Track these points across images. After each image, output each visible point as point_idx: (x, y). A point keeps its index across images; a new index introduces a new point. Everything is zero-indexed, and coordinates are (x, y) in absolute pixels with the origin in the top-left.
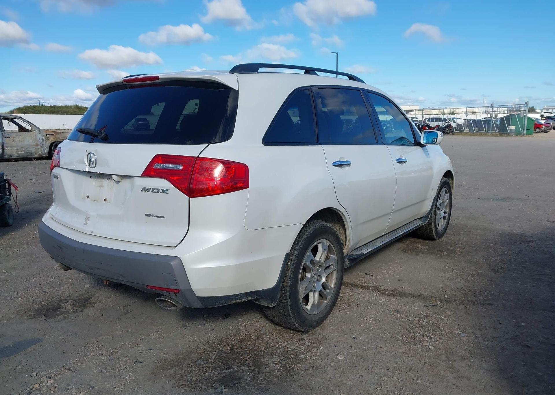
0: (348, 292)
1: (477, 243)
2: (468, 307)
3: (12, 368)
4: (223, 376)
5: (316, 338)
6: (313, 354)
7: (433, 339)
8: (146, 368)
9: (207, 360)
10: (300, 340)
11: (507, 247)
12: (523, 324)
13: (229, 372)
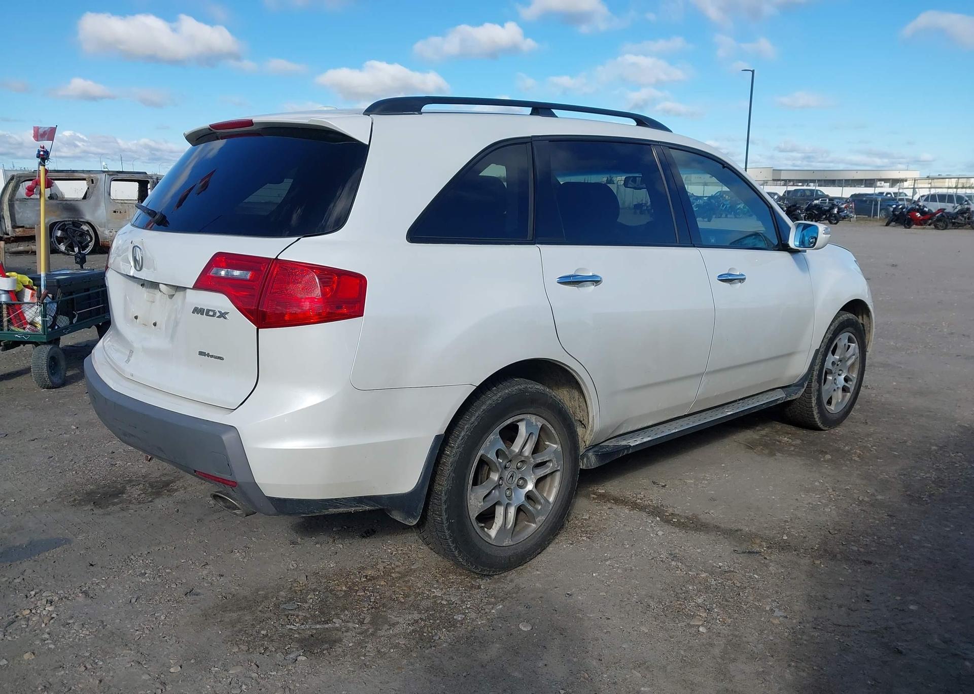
0: (603, 512)
1: (905, 442)
2: (818, 562)
3: (7, 581)
4: (311, 633)
5: (502, 588)
6: (480, 614)
7: (715, 615)
8: (198, 605)
9: (300, 604)
10: (472, 587)
11: (964, 455)
12: (912, 607)
13: (324, 629)
